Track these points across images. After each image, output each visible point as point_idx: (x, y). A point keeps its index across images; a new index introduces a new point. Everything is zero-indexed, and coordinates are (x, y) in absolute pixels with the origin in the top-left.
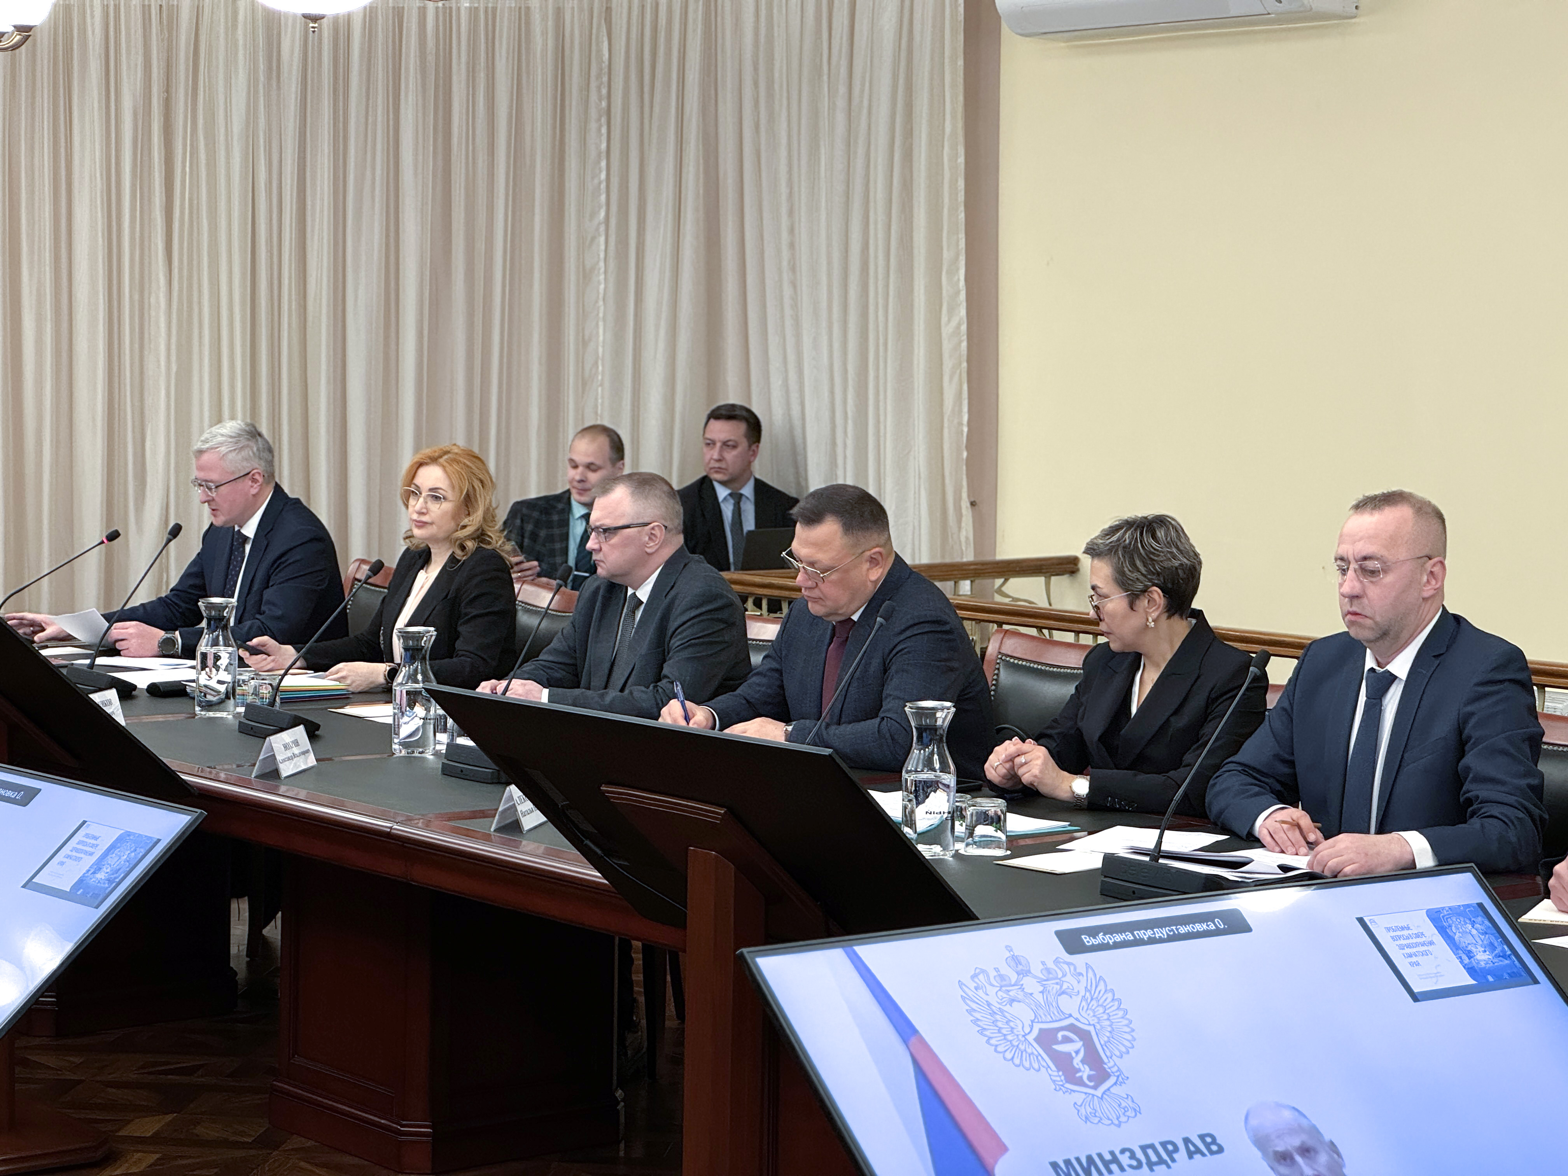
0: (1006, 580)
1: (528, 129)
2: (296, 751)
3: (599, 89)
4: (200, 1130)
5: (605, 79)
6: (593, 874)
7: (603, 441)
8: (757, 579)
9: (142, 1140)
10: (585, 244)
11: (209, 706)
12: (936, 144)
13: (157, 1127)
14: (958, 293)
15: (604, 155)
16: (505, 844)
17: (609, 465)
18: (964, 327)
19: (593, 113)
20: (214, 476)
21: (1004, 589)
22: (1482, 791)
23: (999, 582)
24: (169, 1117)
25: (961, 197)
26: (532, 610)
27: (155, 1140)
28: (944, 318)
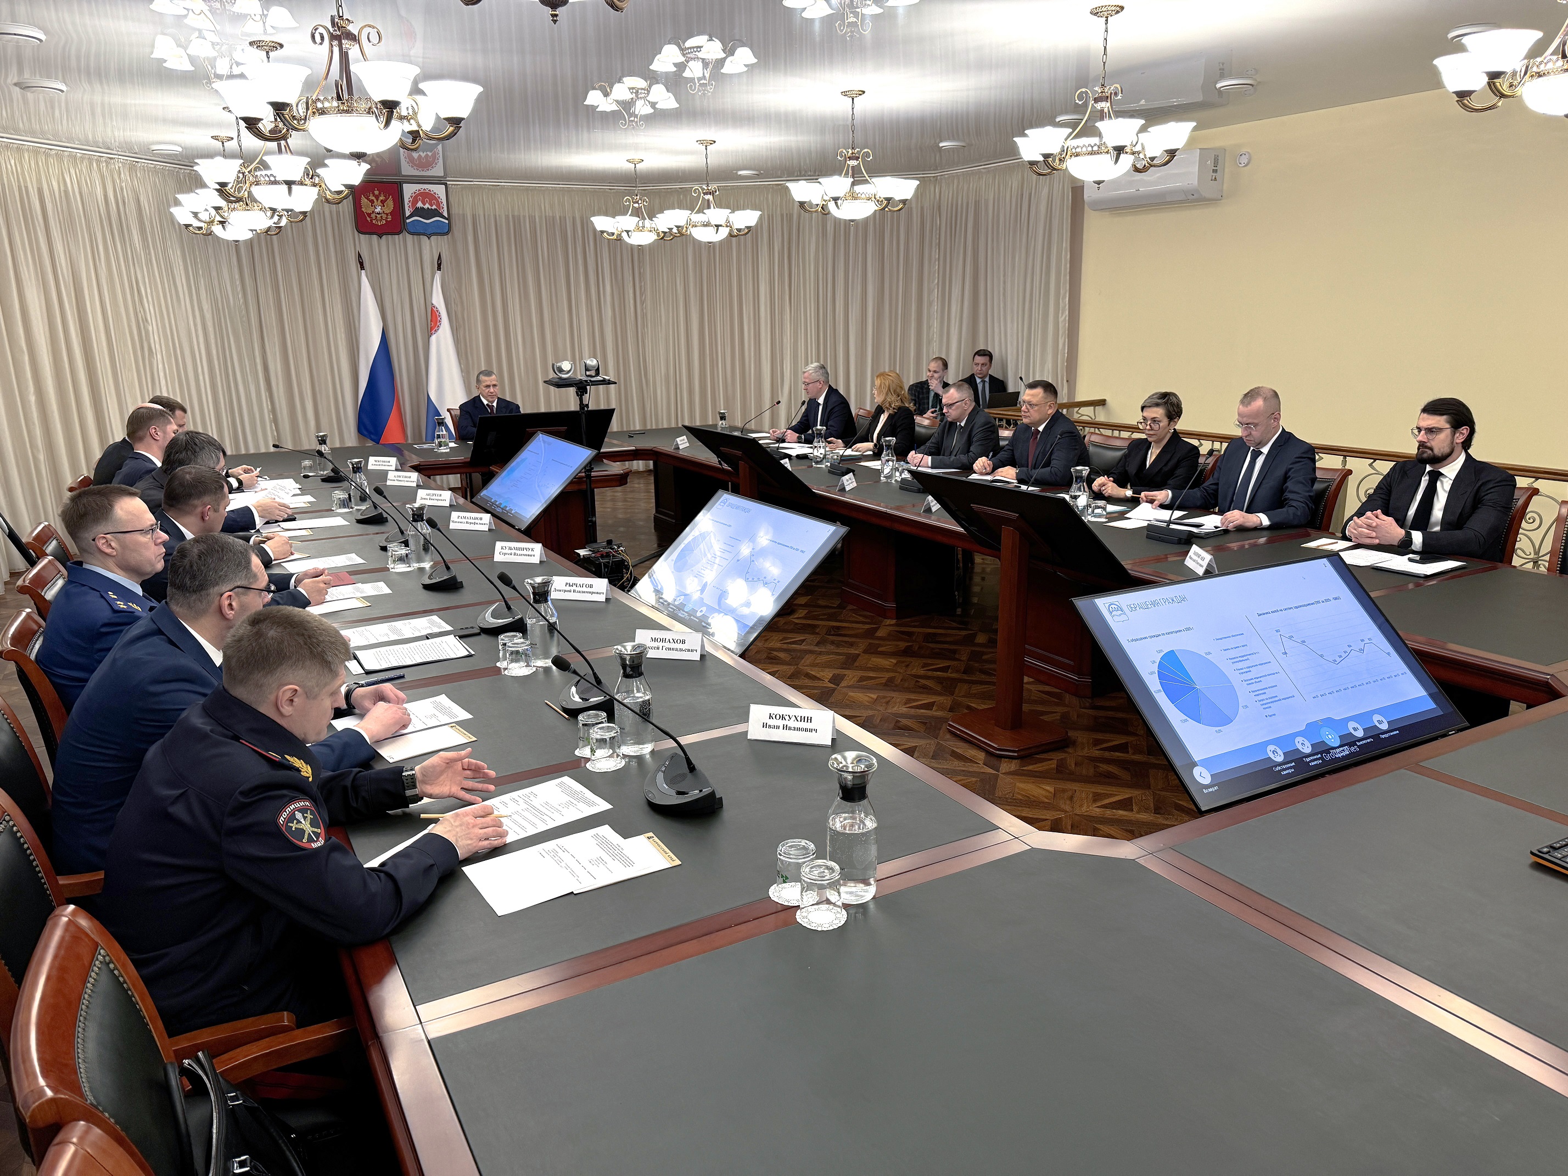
0: (1080, 408)
2: (850, 481)
5: (938, 232)
6: (962, 530)
7: (940, 363)
9: (801, 605)
10: (930, 292)
11: (817, 463)
13: (806, 601)
16: (925, 517)
17: (941, 371)
18: (1067, 318)
20: (807, 381)
21: (1080, 411)
22: (1291, 496)
23: (1076, 409)
25: (1068, 270)
26: (921, 426)
27: (805, 605)
28: (1060, 315)
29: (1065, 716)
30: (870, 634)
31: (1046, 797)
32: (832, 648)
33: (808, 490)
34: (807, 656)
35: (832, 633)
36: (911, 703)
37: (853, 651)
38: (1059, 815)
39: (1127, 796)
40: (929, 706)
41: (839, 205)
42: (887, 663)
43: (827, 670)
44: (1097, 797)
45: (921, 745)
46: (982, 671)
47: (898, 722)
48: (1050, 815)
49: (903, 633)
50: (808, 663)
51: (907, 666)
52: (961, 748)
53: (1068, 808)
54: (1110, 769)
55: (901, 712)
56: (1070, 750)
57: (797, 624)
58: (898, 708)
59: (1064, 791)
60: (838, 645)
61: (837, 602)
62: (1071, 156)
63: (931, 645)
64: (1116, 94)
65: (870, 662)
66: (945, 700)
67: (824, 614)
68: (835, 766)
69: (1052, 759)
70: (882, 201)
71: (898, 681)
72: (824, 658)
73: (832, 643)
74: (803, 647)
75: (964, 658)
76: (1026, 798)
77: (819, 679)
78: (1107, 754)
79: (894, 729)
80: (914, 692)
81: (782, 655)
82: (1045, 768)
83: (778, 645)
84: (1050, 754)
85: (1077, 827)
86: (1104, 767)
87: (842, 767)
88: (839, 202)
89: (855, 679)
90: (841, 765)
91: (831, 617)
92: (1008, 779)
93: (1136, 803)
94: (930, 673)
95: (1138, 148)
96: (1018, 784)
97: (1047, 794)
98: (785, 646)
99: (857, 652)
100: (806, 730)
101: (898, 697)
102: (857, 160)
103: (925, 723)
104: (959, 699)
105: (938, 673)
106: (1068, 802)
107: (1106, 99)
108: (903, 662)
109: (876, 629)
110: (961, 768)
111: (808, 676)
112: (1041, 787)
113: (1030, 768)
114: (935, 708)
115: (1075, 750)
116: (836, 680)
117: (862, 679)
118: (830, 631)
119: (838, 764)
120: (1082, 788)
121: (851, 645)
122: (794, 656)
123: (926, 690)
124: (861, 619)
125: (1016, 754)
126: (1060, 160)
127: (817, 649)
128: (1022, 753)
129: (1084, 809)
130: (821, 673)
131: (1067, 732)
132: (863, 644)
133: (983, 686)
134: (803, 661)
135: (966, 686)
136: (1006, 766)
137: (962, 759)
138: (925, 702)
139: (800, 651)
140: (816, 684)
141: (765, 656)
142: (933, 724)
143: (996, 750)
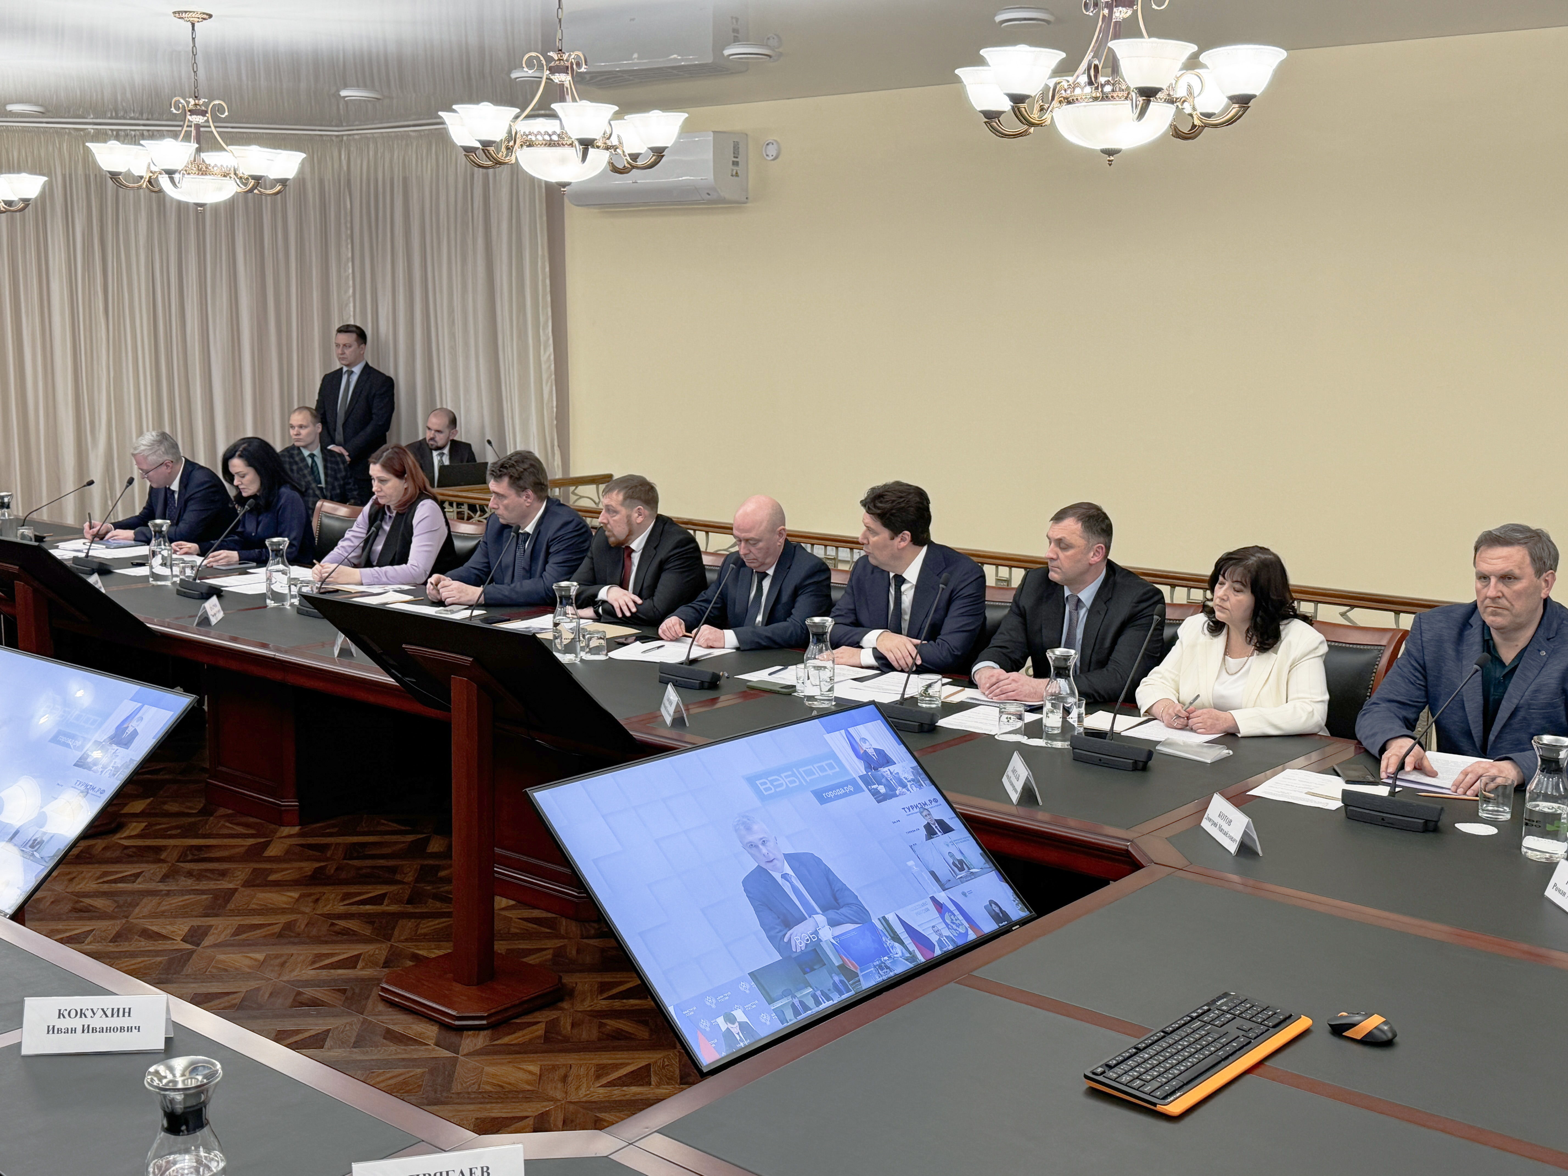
0: (577, 487)
1: (307, 244)
3: (346, 223)
4: (166, 807)
5: (349, 219)
6: (390, 680)
8: (451, 493)
9: (134, 815)
12: (534, 263)
14: (548, 339)
15: (350, 260)
18: (552, 357)
19: (344, 237)
21: (576, 492)
23: (572, 488)
24: (148, 801)
27: (142, 814)
29: (559, 953)
30: (255, 853)
31: (528, 1083)
32: (189, 883)
33: (141, 625)
34: (145, 900)
35: (190, 857)
36: (322, 961)
37: (225, 884)
38: (545, 1107)
39: (643, 1064)
40: (351, 963)
41: (177, 181)
42: (284, 899)
43: (179, 921)
44: (601, 1071)
45: (337, 1028)
46: (436, 897)
47: (299, 993)
48: (533, 1109)
49: (310, 847)
50: (146, 911)
51: (317, 901)
52: (401, 1023)
53: (559, 1095)
54: (621, 1026)
55: (305, 977)
56: (565, 1005)
57: (127, 847)
58: (300, 971)
59: (554, 1068)
60: (200, 876)
61: (199, 804)
62: (521, 145)
63: (356, 863)
64: (579, 65)
65: (255, 901)
66: (379, 950)
67: (177, 827)
68: (155, 1084)
69: (539, 1022)
70: (247, 178)
71: (301, 925)
72: (176, 901)
73: (190, 874)
74: (136, 886)
75: (410, 878)
76: (499, 1089)
77: (165, 938)
78: (617, 1004)
79: (292, 1006)
80: (326, 942)
81: (99, 903)
82: (528, 1037)
83: (92, 886)
84: (537, 1014)
85: (572, 1121)
86: (613, 1024)
87: (167, 1084)
88: (177, 177)
89: (229, 931)
90: (165, 1081)
91: (188, 831)
92: (473, 1062)
93: (655, 1071)
94: (354, 909)
95: (614, 141)
96: (487, 1069)
97: (530, 1077)
98: (106, 887)
99: (231, 886)
100: (122, 1029)
101: (302, 952)
102: (204, 115)
103: (344, 991)
104: (400, 945)
105: (368, 907)
106: (560, 1085)
107: (565, 70)
108: (310, 895)
109: (266, 845)
110: (400, 1056)
111: (146, 934)
112: (520, 1068)
113: (506, 1040)
114: (360, 964)
115: (573, 1004)
116: (195, 936)
117: (240, 930)
118: (186, 855)
119: (160, 1080)
120: (580, 1060)
121: (223, 874)
122: (121, 902)
123: (348, 936)
124: (241, 830)
125: (484, 1022)
126: (508, 148)
127: (162, 887)
128: (493, 1019)
129: (583, 1092)
130: (168, 927)
131: (560, 978)
132: (242, 872)
133: (437, 922)
134: (137, 910)
135: (410, 924)
136: (471, 1042)
137: (401, 1041)
138: (345, 956)
139: (132, 893)
140: (161, 945)
141: (69, 907)
142: (357, 991)
143: (455, 1020)
